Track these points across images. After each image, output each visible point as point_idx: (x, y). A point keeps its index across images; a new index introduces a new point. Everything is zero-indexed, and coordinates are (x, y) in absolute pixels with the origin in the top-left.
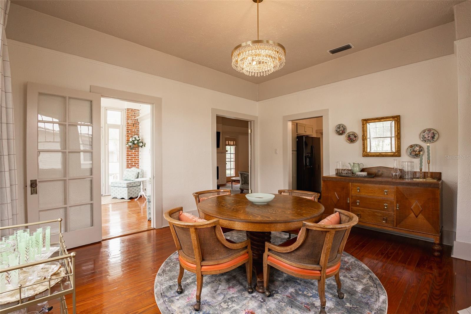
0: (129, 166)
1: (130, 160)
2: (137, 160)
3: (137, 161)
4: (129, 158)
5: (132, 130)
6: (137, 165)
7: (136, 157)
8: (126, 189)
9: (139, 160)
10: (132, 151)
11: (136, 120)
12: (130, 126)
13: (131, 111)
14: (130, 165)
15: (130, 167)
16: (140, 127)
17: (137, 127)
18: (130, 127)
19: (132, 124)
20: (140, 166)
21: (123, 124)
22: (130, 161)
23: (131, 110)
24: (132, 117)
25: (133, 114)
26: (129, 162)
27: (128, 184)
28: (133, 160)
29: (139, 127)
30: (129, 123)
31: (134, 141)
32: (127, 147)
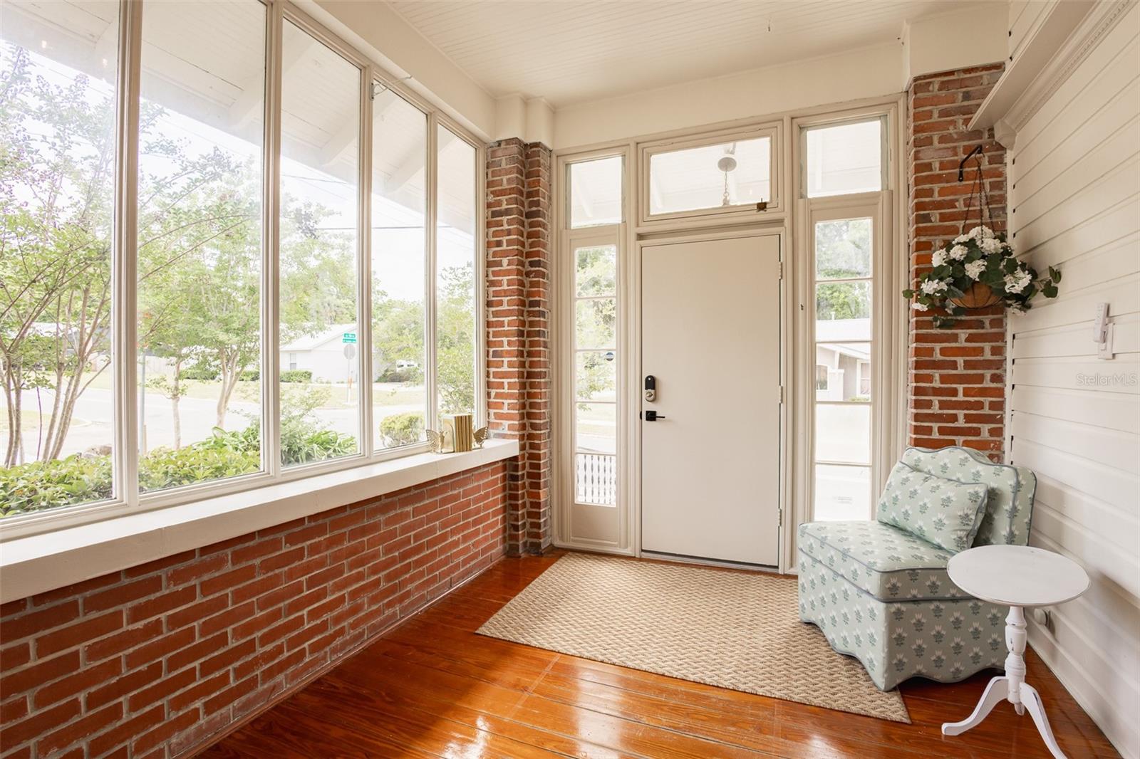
0: (929, 431)
1: (937, 392)
2: (984, 392)
3: (987, 400)
4: (929, 378)
5: (952, 204)
6: (985, 428)
7: (980, 379)
8: (880, 608)
9: (1000, 393)
10: (955, 338)
11: (977, 133)
12: (938, 179)
13: (943, 86)
14: (935, 426)
15: (936, 435)
16: (1010, 172)
17: (987, 182)
18: (936, 187)
19: (952, 164)
20: (1007, 435)
21: (892, 186)
22: (936, 400)
23: (943, 83)
24: (954, 123)
25: (960, 103)
26: (929, 404)
27: (894, 581)
28: (960, 397)
29: (1001, 174)
30: (928, 166)
31: (962, 263)
32: (918, 313)
